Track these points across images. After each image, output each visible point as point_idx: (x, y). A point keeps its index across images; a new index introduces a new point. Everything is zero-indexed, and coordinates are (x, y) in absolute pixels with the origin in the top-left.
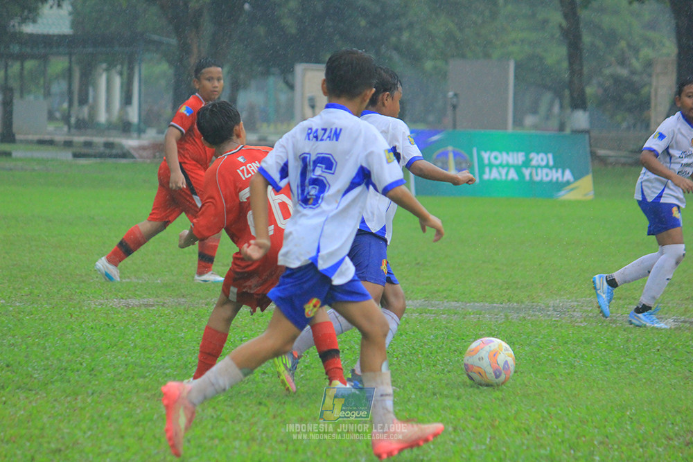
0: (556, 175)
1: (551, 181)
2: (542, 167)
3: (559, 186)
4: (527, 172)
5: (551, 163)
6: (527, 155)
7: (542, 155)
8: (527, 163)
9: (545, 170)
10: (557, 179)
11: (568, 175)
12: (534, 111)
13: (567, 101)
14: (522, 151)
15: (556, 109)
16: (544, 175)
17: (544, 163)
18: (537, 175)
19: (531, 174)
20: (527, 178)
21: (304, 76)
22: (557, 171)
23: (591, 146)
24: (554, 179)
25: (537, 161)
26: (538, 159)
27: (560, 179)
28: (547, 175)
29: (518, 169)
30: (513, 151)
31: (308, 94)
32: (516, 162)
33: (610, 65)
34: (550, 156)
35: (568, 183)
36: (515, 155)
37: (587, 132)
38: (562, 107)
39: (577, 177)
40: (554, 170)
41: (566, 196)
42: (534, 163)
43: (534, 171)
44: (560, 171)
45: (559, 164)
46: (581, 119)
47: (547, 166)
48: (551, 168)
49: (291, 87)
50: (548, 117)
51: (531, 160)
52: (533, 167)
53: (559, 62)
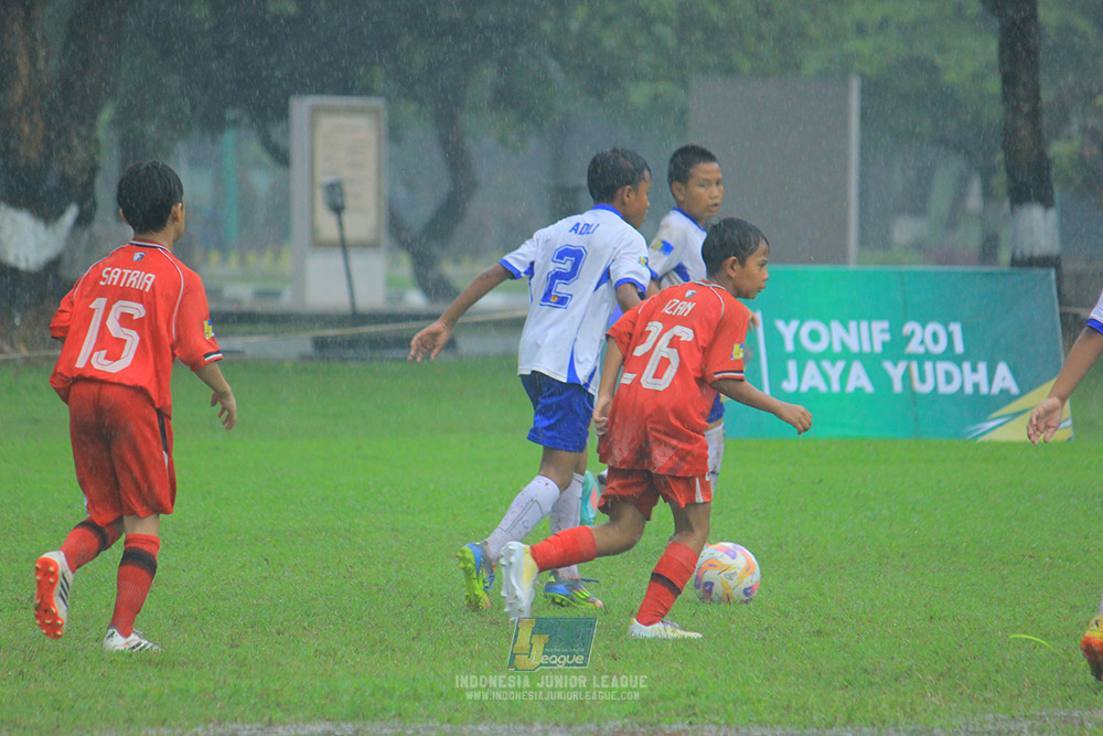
0: (972, 378)
2: (935, 358)
3: (984, 405)
4: (896, 372)
5: (959, 348)
6: (895, 330)
7: (933, 327)
8: (896, 347)
9: (943, 366)
10: (976, 386)
11: (1004, 378)
12: (917, 206)
13: (1000, 181)
14: (880, 318)
15: (974, 201)
16: (941, 378)
17: (941, 347)
18: (923, 379)
19: (907, 376)
20: (898, 387)
21: (313, 125)
22: (974, 370)
24: (969, 389)
25: (922, 342)
26: (923, 336)
27: (984, 389)
28: (949, 378)
29: (872, 363)
30: (859, 318)
31: (324, 178)
32: (866, 348)
34: (956, 328)
35: (1006, 397)
36: (864, 325)
38: (987, 193)
39: (1026, 384)
40: (967, 366)
42: (914, 347)
43: (914, 366)
44: (982, 367)
45: (981, 349)
46: (1038, 228)
47: (949, 356)
48: (958, 360)
49: (282, 157)
50: (952, 222)
51: (908, 339)
52: (910, 357)
53: (977, 77)
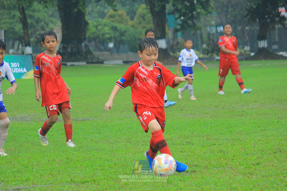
0: (21, 70)
1: (19, 72)
2: (15, 68)
3: (22, 74)
5: (19, 66)
7: (15, 63)
10: (21, 72)
11: (25, 70)
12: (13, 48)
13: (24, 44)
15: (20, 46)
18: (14, 70)
22: (21, 69)
23: (32, 59)
24: (20, 72)
26: (14, 65)
27: (22, 72)
28: (17, 70)
33: (38, 30)
34: (18, 64)
35: (25, 73)
37: (31, 55)
38: (22, 46)
39: (28, 70)
40: (20, 69)
41: (24, 77)
42: (12, 66)
44: (22, 69)
45: (22, 66)
46: (29, 50)
47: (17, 67)
48: (18, 68)
50: (18, 50)
53: (20, 30)
